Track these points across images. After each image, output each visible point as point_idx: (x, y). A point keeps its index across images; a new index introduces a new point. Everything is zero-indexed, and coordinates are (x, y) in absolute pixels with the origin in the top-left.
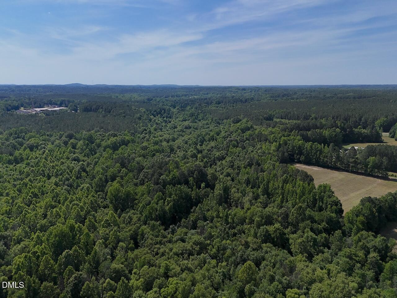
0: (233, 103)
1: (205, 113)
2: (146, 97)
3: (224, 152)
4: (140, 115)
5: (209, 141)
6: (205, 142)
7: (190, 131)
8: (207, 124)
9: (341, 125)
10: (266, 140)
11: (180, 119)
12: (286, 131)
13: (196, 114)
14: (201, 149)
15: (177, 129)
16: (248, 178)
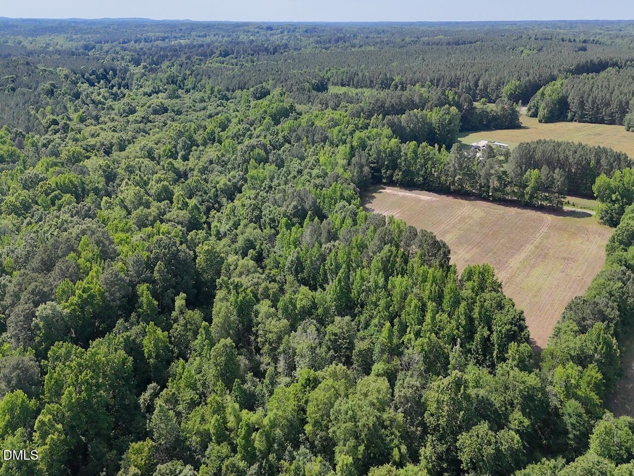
0: (252, 55)
1: (198, 74)
2: (82, 43)
3: (237, 174)
4: (52, 85)
5: (205, 144)
6: (194, 148)
7: (163, 119)
8: (202, 100)
9: (454, 98)
10: (325, 139)
11: (146, 90)
12: (359, 117)
13: (180, 78)
14: (185, 168)
15: (135, 115)
16: (298, 258)
